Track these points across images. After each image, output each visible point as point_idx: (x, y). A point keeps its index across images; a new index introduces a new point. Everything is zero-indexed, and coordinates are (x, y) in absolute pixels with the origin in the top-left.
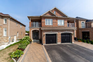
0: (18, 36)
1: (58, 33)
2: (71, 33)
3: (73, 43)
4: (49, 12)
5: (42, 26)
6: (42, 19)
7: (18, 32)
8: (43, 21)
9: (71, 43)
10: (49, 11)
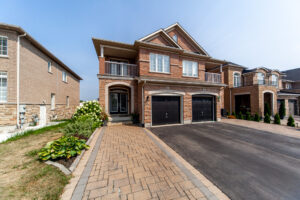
0: (53, 108)
1: (184, 94)
2: (215, 96)
3: (219, 120)
4: (161, 36)
5: (141, 74)
6: (141, 51)
7: (52, 94)
8: (142, 57)
9: (215, 120)
10: (161, 33)
